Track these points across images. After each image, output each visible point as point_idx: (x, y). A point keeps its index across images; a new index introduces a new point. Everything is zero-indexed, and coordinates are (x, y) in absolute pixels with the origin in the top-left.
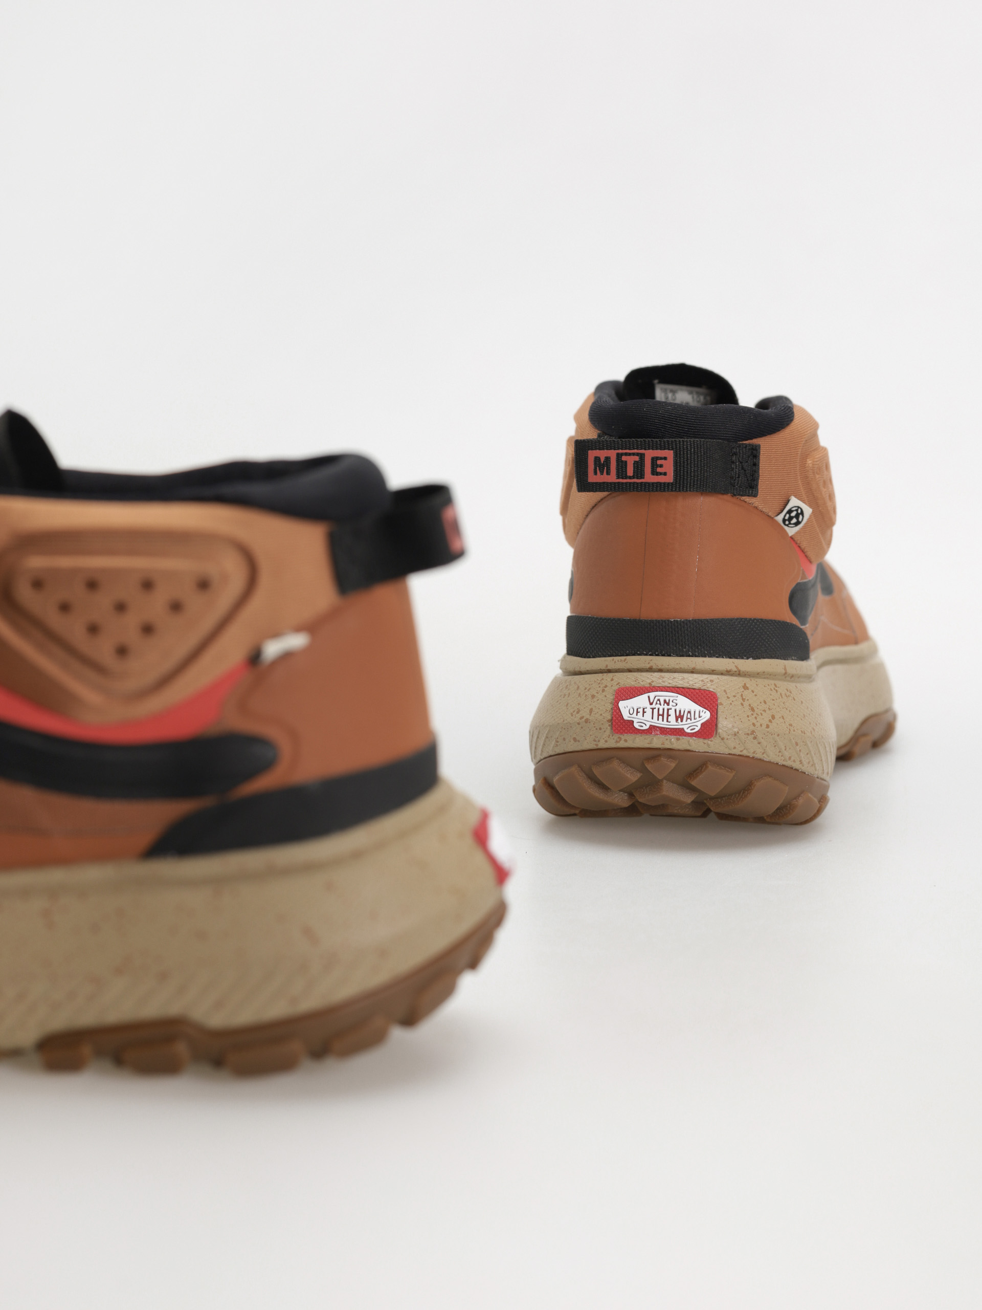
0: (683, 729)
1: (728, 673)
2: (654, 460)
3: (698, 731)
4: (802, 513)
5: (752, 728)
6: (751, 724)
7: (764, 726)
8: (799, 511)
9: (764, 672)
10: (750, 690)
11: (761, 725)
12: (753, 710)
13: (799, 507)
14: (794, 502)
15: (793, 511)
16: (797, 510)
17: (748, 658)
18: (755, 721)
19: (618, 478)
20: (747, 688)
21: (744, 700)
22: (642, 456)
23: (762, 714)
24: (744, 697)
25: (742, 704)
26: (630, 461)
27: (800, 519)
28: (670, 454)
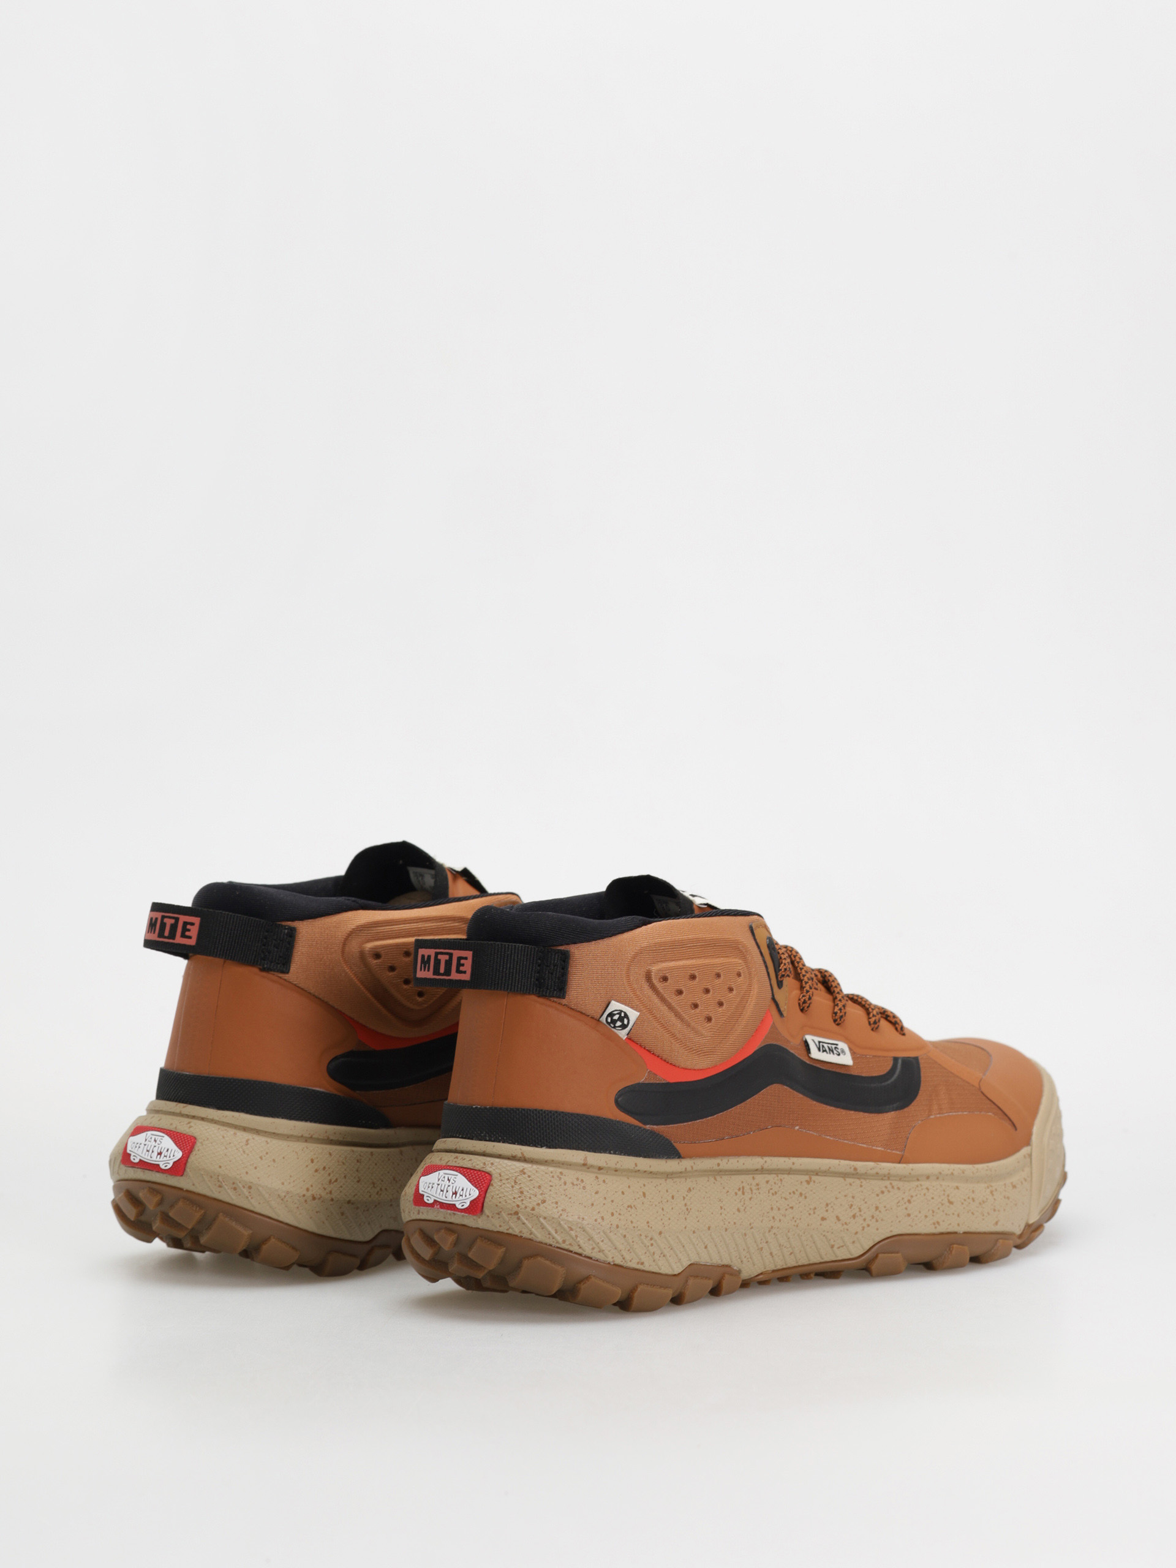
0: (455, 1205)
1: (513, 1158)
2: (460, 959)
3: (466, 1208)
4: (626, 1016)
5: (516, 1209)
6: (515, 1205)
7: (528, 1209)
8: (623, 1015)
9: (553, 1161)
10: (526, 1175)
11: (526, 1207)
12: (522, 1193)
13: (621, 1011)
14: (615, 1006)
15: (615, 1015)
16: (620, 1014)
17: (542, 1147)
18: (520, 1204)
19: (434, 974)
20: (524, 1173)
21: (515, 1182)
22: (451, 955)
23: (530, 1198)
24: (517, 1181)
25: (513, 1187)
26: (443, 958)
27: (626, 1021)
28: (469, 954)
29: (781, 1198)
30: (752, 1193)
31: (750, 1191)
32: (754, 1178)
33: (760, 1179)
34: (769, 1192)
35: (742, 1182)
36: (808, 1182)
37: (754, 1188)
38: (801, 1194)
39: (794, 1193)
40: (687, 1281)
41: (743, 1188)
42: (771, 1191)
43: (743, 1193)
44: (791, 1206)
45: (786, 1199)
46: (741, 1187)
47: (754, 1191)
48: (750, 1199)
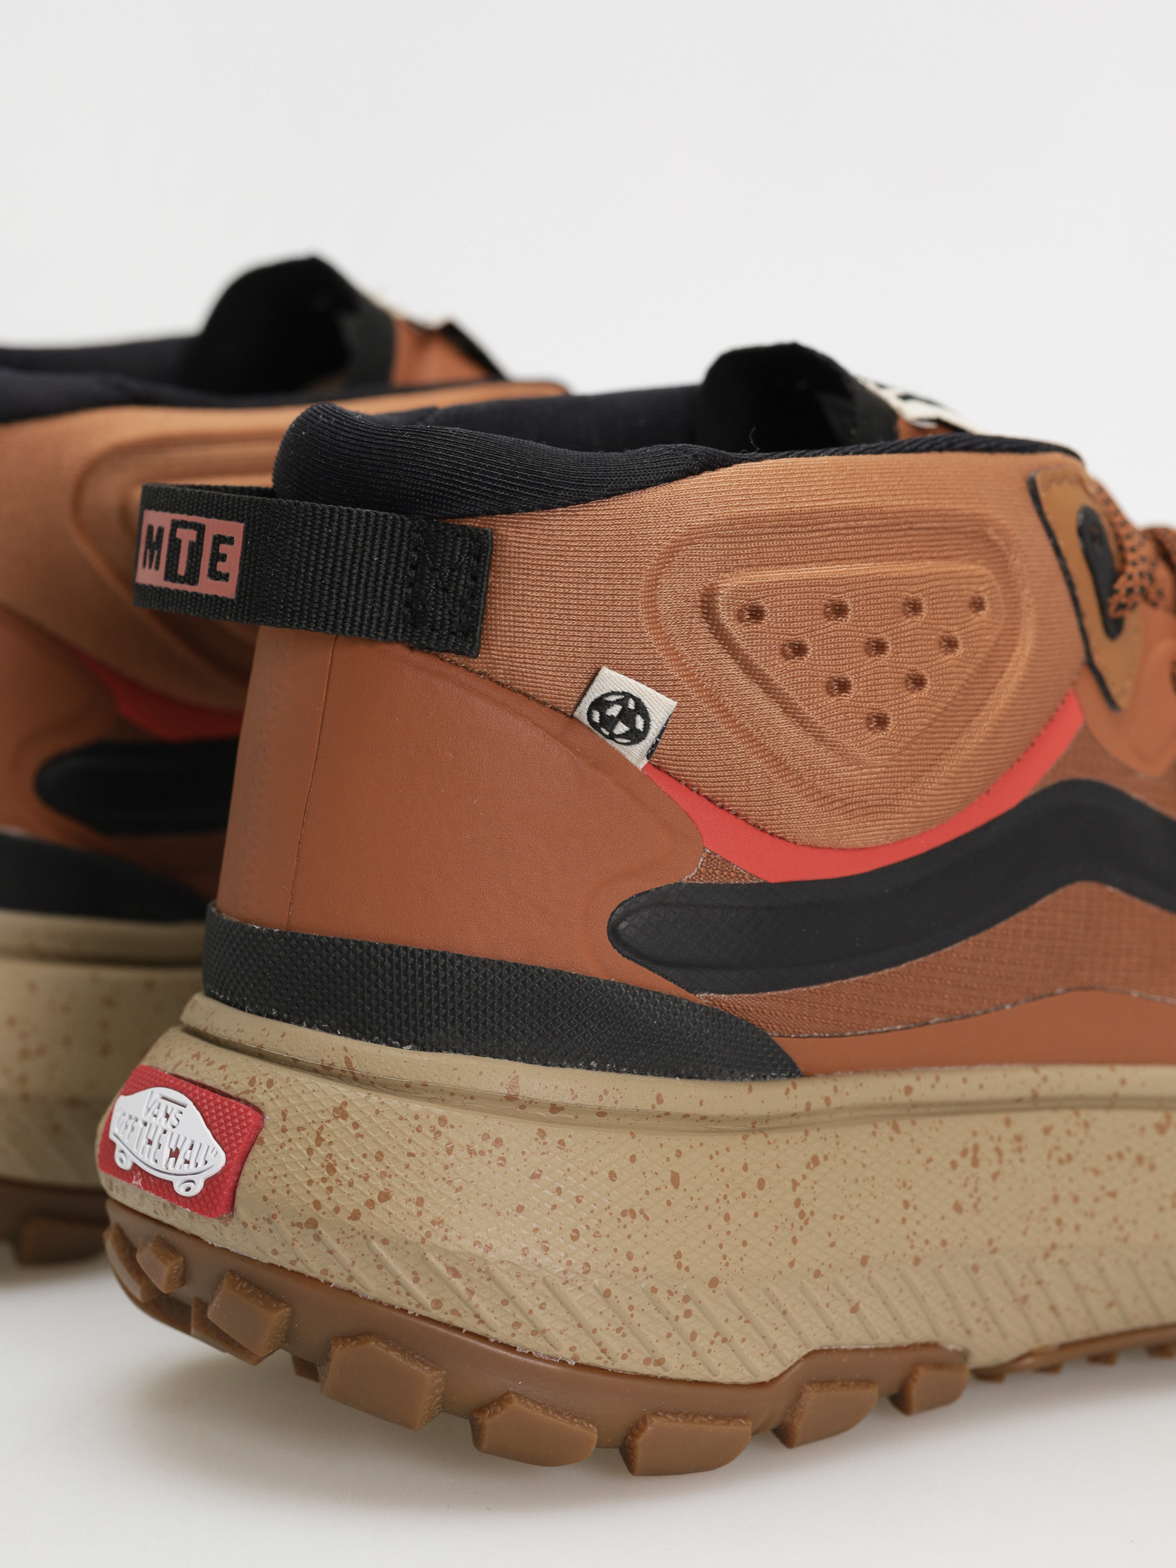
0: (171, 1183)
1: (324, 1071)
2: (219, 540)
3: (196, 1196)
4: (641, 709)
5: (311, 1212)
6: (311, 1201)
7: (343, 1216)
8: (631, 705)
9: (425, 1085)
10: (349, 1121)
11: (337, 1210)
12: (331, 1169)
13: (628, 695)
14: (610, 681)
15: (610, 704)
16: (623, 702)
17: (402, 1045)
18: (321, 1197)
19: (167, 577)
20: (345, 1116)
21: (319, 1141)
22: (200, 529)
23: (351, 1184)
24: (323, 1136)
25: (310, 1151)
26: (187, 536)
27: (640, 723)
28: (235, 529)
29: (1085, 1170)
30: (1000, 1162)
31: (994, 1157)
32: (1008, 1122)
33: (1027, 1122)
34: (1050, 1156)
35: (975, 1134)
36: (1161, 1129)
37: (1006, 1147)
38: (1140, 1160)
39: (1120, 1156)
40: (799, 1396)
41: (976, 1148)
42: (1057, 1155)
43: (975, 1163)
44: (1109, 1188)
45: (1096, 1172)
46: (970, 1146)
47: (1008, 1155)
48: (995, 1176)
